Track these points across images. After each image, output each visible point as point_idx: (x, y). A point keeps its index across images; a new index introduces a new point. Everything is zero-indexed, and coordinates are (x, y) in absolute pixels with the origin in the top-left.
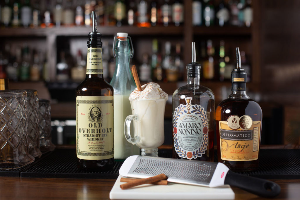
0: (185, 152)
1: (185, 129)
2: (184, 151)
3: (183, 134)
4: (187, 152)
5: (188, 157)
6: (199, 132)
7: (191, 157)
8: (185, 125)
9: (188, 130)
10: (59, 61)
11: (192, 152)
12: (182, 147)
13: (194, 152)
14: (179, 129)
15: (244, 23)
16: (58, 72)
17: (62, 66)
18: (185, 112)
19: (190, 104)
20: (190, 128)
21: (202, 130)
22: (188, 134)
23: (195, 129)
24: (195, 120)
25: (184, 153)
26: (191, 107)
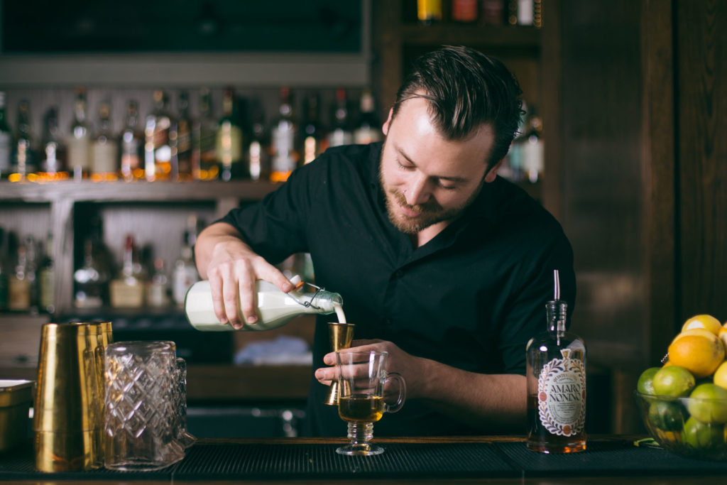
0: (561, 427)
1: (561, 393)
2: (559, 425)
3: (558, 400)
4: (563, 425)
5: (565, 433)
6: (578, 397)
7: (568, 433)
8: (561, 388)
9: (566, 395)
10: (78, 264)
11: (570, 425)
12: (555, 419)
13: (572, 426)
14: (551, 395)
15: (522, 172)
16: (77, 287)
17: (83, 276)
18: (561, 369)
19: (568, 358)
20: (568, 392)
21: (581, 393)
22: (566, 401)
23: (573, 393)
24: (574, 380)
25: (558, 427)
26: (569, 363)
